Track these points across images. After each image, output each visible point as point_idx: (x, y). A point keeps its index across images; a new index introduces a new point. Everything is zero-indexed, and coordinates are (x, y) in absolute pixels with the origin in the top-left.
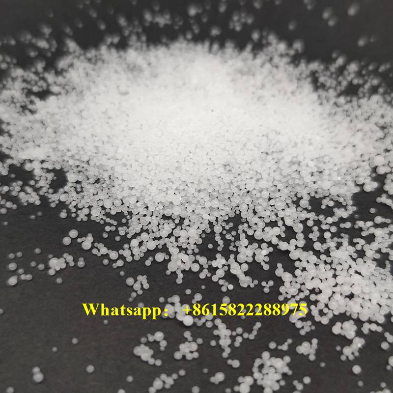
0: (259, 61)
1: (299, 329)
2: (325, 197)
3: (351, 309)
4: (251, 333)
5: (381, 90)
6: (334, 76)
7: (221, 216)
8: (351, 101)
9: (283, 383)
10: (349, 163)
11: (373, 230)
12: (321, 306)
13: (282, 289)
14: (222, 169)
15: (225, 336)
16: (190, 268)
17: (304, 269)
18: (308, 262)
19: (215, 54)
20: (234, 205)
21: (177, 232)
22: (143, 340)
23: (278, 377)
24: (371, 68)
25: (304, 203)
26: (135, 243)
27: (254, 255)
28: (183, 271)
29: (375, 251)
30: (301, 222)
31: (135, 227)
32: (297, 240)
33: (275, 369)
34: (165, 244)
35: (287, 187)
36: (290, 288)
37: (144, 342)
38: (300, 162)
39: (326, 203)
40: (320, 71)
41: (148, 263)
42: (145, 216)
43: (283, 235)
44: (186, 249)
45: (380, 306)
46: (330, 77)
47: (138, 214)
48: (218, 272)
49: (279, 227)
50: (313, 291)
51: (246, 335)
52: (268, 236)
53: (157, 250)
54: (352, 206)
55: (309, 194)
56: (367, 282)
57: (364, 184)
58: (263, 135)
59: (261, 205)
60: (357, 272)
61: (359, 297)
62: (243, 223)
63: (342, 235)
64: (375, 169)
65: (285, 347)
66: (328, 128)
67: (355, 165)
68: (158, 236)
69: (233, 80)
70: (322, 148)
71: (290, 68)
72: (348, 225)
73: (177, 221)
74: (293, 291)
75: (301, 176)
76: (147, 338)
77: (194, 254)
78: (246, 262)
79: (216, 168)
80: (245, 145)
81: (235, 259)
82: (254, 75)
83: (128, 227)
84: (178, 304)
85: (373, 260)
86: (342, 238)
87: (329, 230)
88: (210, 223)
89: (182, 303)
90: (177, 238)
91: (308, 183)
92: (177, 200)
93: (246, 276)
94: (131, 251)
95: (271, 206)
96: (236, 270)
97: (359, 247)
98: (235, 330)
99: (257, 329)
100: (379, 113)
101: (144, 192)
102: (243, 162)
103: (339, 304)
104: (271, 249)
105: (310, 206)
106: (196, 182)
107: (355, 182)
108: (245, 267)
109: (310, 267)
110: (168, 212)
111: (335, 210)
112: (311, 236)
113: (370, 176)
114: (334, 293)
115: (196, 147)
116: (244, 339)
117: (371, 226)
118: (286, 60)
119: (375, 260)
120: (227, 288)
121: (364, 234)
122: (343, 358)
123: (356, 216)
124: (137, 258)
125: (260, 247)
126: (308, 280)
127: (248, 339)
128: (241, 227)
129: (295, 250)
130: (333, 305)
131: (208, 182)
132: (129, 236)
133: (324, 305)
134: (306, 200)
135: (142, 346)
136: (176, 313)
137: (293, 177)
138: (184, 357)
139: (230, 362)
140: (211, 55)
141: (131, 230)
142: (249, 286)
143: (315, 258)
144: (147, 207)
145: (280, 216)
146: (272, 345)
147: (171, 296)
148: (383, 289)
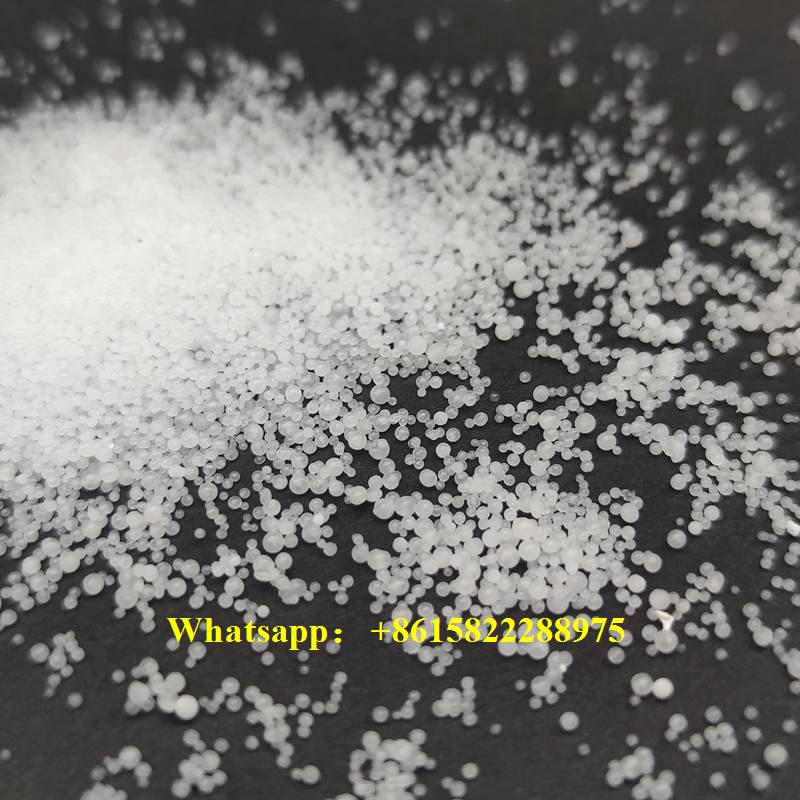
0: (215, 115)
1: (429, 665)
2: (420, 372)
3: (528, 595)
4: (329, 699)
5: (486, 122)
6: (383, 113)
7: (209, 462)
8: (429, 159)
9: (420, 791)
10: (454, 289)
11: (533, 419)
12: (463, 603)
13: (374, 589)
14: (188, 362)
15: (275, 720)
16: (166, 592)
17: (411, 534)
18: (416, 516)
19: (120, 120)
20: (231, 432)
21: (120, 520)
22: (97, 773)
23: (408, 779)
24: (455, 80)
25: (379, 393)
26: (30, 565)
27: (299, 530)
28: (153, 603)
29: (550, 460)
30: (382, 435)
31: (23, 532)
32: (382, 476)
33: (398, 763)
34: (100, 553)
35: (336, 368)
36: (390, 582)
37: (101, 778)
38: (351, 309)
39: (424, 382)
40: (349, 109)
41: (70, 602)
42: (40, 501)
43: (351, 473)
44: (148, 553)
45: (587, 574)
46: (376, 115)
47: (25, 500)
48: (228, 585)
49: (339, 457)
50: (439, 577)
51: (319, 708)
52: (320, 482)
53: (83, 570)
54: (480, 377)
55: (386, 372)
56: (547, 529)
57: (494, 325)
58: (261, 270)
59: (289, 419)
60: (520, 514)
61: (538, 564)
62: (259, 468)
63: (474, 442)
64: (509, 291)
65: (407, 712)
66: (394, 225)
67: (467, 289)
68: (79, 539)
69: (170, 167)
70: (392, 269)
71: (286, 116)
72: (481, 419)
73: (115, 497)
74: (398, 586)
75: (360, 338)
76: (105, 767)
77: (168, 559)
78: (285, 549)
79: (175, 361)
80: (225, 299)
81: (260, 548)
82: (212, 146)
83: (9, 534)
84: (156, 677)
85: (549, 481)
86: (475, 448)
87: (444, 440)
88: (189, 484)
89: (164, 671)
90: (122, 533)
91: (378, 349)
92: (105, 449)
93: (290, 579)
94: (28, 585)
95: (312, 416)
96: (268, 571)
97: (514, 461)
98: (293, 703)
99: (340, 687)
100: (493, 170)
101: (28, 448)
102: (230, 337)
103: (500, 591)
104: (332, 509)
105: (394, 399)
106: (137, 401)
107: (476, 325)
108: (285, 560)
109: (423, 527)
110: (90, 482)
111: (448, 393)
112: (409, 460)
113: (504, 306)
114: (484, 569)
115: (121, 325)
116: (315, 716)
117: (529, 411)
118: (273, 100)
119: (552, 479)
120: (256, 615)
121: (518, 430)
122: (535, 703)
123: (495, 396)
124: (43, 598)
125: (307, 510)
126: (423, 556)
127: (325, 714)
128: (258, 475)
129: (383, 497)
130: (487, 595)
131: (164, 396)
132: (15, 554)
133: (470, 602)
134: (381, 387)
135: (98, 788)
136: (155, 698)
137: (344, 343)
138: (195, 789)
139: (297, 774)
140: (113, 124)
141: (18, 539)
142: (302, 599)
143: (427, 504)
144: (41, 482)
145: (336, 433)
146: (380, 715)
147: (137, 664)
148: (584, 536)
